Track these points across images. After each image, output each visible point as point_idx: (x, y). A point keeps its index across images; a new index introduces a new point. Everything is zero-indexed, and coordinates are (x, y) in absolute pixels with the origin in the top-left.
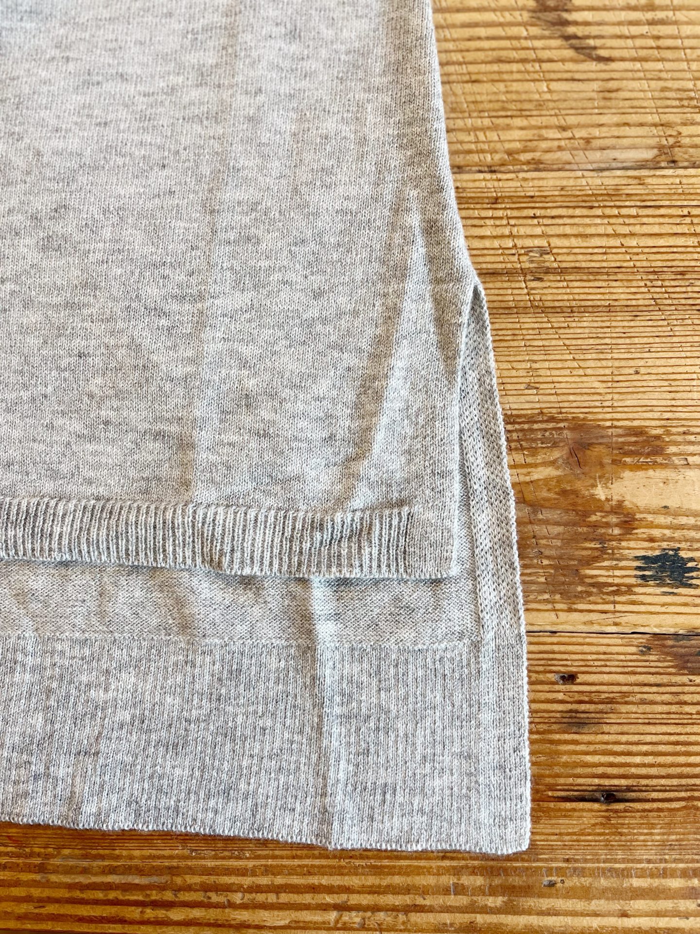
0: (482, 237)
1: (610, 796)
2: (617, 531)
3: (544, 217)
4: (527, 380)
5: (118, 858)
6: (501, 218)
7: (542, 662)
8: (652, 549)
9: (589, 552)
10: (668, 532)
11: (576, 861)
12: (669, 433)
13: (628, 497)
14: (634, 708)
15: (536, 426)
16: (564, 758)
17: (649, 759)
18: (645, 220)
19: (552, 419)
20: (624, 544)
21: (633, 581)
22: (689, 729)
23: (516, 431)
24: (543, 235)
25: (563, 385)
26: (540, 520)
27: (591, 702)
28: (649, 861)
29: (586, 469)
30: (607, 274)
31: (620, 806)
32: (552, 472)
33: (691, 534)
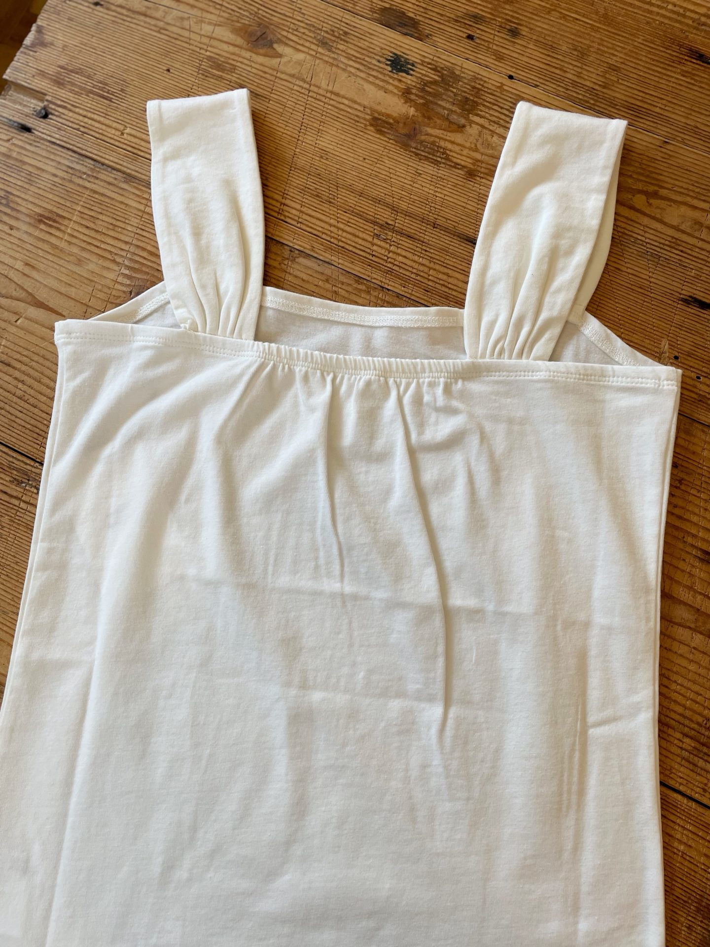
0: (405, 257)
2: (414, 91)
3: (369, 253)
4: (419, 178)
6: (390, 262)
7: (479, 48)
8: (402, 77)
10: (391, 81)
12: (366, 125)
13: (400, 104)
14: (448, 14)
15: (426, 154)
16: (490, 6)
18: (320, 229)
19: (417, 154)
20: (414, 84)
21: (419, 66)
23: (437, 156)
24: (373, 244)
25: (403, 168)
26: (448, 111)
27: (465, 24)
29: (413, 125)
30: (353, 212)
32: (430, 131)
33: (380, 76)
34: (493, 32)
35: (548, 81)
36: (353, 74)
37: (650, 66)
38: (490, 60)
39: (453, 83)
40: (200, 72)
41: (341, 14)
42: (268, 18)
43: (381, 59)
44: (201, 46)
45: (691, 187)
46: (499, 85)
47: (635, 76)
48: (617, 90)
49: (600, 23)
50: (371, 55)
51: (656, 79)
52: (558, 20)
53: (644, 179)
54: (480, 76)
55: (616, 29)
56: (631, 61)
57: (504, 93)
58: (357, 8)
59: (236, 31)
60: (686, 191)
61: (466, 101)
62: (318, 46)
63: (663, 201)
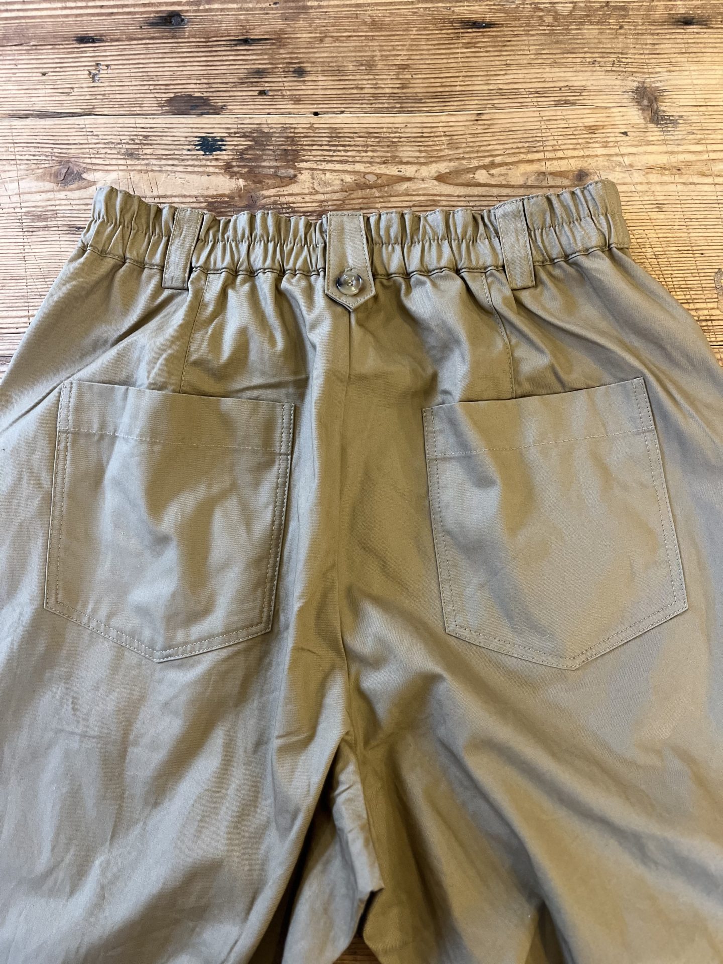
1: (246, 41)
2: (234, 164)
5: (487, 5)
7: (275, 100)
8: (217, 155)
9: (249, 152)
10: (208, 163)
11: (263, 14)
13: (227, 180)
14: (232, 80)
16: (266, 57)
17: (225, 58)
20: (231, 157)
21: (228, 139)
22: (205, 72)
26: (273, 168)
27: (252, 82)
28: (228, 15)
29: (249, 195)
31: (241, 37)
32: (266, 193)
33: (197, 163)
34: (280, 80)
35: (350, 104)
36: (171, 172)
37: (433, 52)
38: (290, 106)
39: (266, 141)
40: (24, 230)
41: (133, 121)
42: (66, 153)
43: (190, 147)
44: (13, 205)
45: (520, 145)
46: (309, 125)
47: (425, 66)
48: (416, 85)
49: (372, 31)
50: (178, 147)
51: (445, 61)
52: (333, 45)
53: (476, 155)
54: (288, 125)
55: (389, 31)
56: (416, 55)
57: (317, 131)
58: (144, 109)
59: (41, 178)
60: (517, 151)
61: (287, 153)
62: (126, 159)
63: (502, 168)
